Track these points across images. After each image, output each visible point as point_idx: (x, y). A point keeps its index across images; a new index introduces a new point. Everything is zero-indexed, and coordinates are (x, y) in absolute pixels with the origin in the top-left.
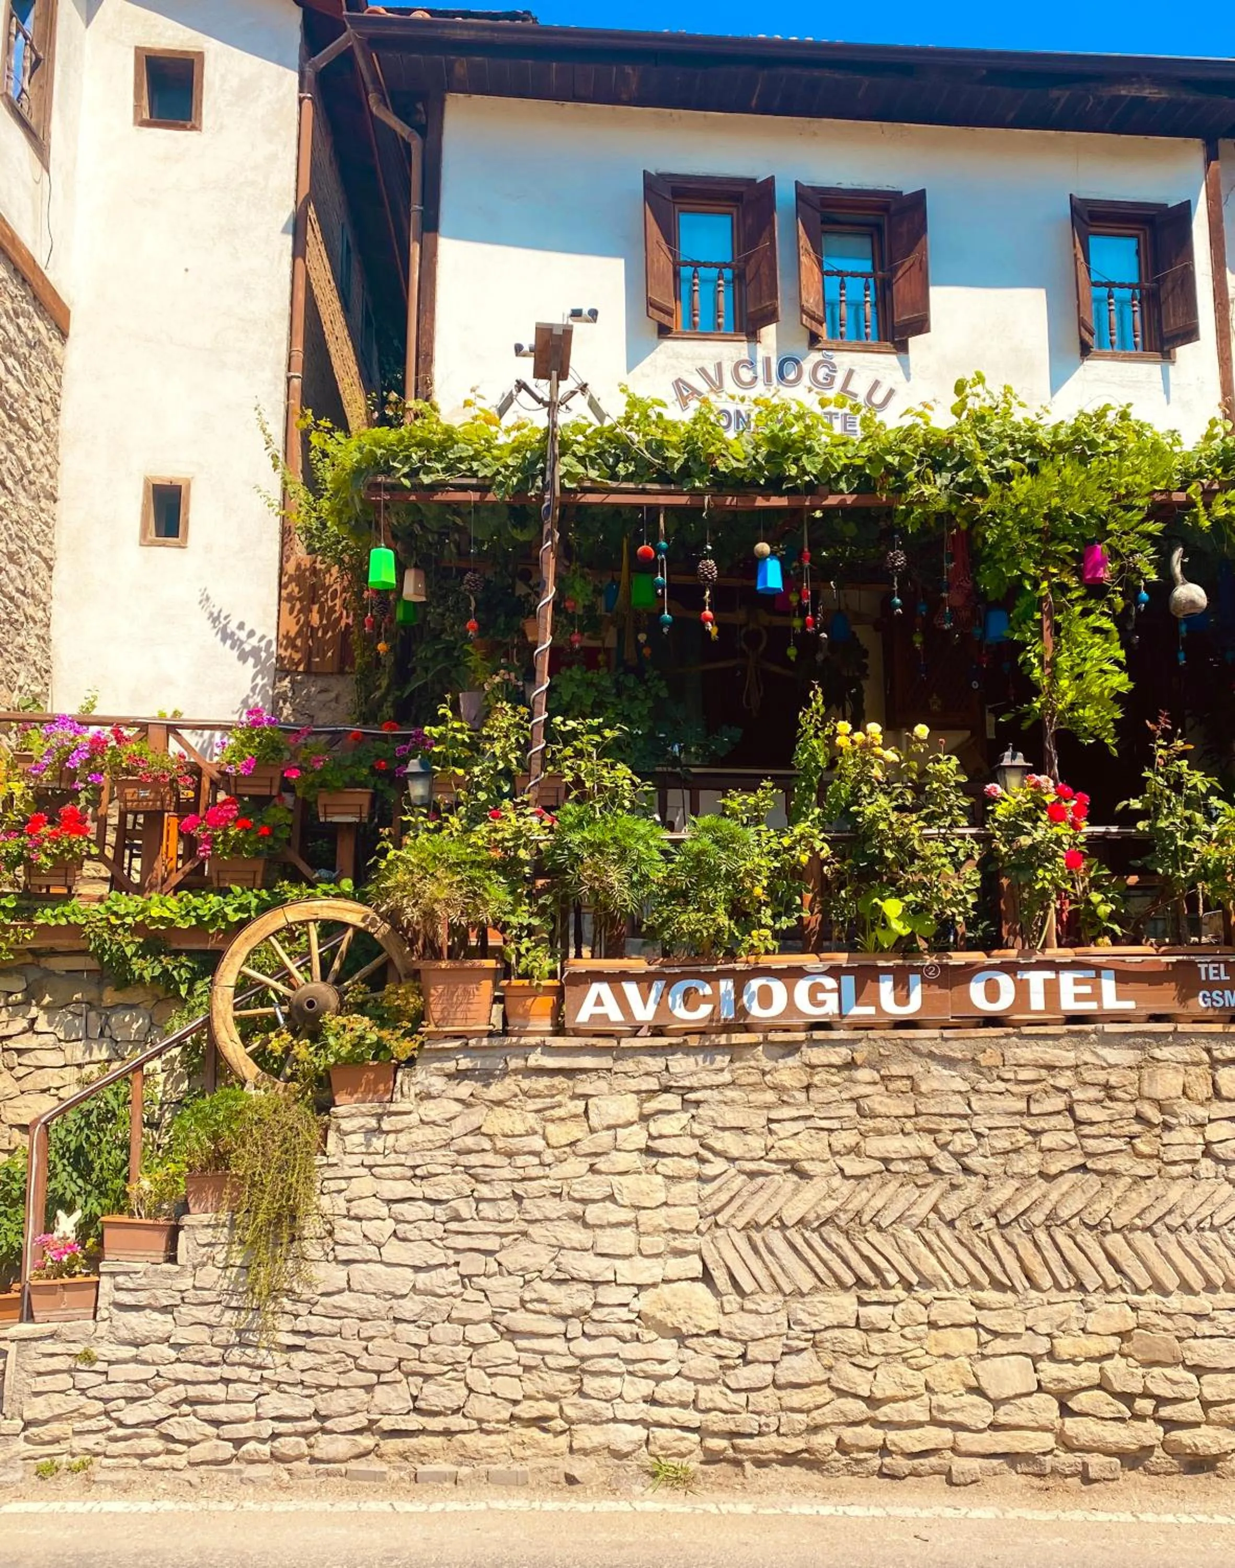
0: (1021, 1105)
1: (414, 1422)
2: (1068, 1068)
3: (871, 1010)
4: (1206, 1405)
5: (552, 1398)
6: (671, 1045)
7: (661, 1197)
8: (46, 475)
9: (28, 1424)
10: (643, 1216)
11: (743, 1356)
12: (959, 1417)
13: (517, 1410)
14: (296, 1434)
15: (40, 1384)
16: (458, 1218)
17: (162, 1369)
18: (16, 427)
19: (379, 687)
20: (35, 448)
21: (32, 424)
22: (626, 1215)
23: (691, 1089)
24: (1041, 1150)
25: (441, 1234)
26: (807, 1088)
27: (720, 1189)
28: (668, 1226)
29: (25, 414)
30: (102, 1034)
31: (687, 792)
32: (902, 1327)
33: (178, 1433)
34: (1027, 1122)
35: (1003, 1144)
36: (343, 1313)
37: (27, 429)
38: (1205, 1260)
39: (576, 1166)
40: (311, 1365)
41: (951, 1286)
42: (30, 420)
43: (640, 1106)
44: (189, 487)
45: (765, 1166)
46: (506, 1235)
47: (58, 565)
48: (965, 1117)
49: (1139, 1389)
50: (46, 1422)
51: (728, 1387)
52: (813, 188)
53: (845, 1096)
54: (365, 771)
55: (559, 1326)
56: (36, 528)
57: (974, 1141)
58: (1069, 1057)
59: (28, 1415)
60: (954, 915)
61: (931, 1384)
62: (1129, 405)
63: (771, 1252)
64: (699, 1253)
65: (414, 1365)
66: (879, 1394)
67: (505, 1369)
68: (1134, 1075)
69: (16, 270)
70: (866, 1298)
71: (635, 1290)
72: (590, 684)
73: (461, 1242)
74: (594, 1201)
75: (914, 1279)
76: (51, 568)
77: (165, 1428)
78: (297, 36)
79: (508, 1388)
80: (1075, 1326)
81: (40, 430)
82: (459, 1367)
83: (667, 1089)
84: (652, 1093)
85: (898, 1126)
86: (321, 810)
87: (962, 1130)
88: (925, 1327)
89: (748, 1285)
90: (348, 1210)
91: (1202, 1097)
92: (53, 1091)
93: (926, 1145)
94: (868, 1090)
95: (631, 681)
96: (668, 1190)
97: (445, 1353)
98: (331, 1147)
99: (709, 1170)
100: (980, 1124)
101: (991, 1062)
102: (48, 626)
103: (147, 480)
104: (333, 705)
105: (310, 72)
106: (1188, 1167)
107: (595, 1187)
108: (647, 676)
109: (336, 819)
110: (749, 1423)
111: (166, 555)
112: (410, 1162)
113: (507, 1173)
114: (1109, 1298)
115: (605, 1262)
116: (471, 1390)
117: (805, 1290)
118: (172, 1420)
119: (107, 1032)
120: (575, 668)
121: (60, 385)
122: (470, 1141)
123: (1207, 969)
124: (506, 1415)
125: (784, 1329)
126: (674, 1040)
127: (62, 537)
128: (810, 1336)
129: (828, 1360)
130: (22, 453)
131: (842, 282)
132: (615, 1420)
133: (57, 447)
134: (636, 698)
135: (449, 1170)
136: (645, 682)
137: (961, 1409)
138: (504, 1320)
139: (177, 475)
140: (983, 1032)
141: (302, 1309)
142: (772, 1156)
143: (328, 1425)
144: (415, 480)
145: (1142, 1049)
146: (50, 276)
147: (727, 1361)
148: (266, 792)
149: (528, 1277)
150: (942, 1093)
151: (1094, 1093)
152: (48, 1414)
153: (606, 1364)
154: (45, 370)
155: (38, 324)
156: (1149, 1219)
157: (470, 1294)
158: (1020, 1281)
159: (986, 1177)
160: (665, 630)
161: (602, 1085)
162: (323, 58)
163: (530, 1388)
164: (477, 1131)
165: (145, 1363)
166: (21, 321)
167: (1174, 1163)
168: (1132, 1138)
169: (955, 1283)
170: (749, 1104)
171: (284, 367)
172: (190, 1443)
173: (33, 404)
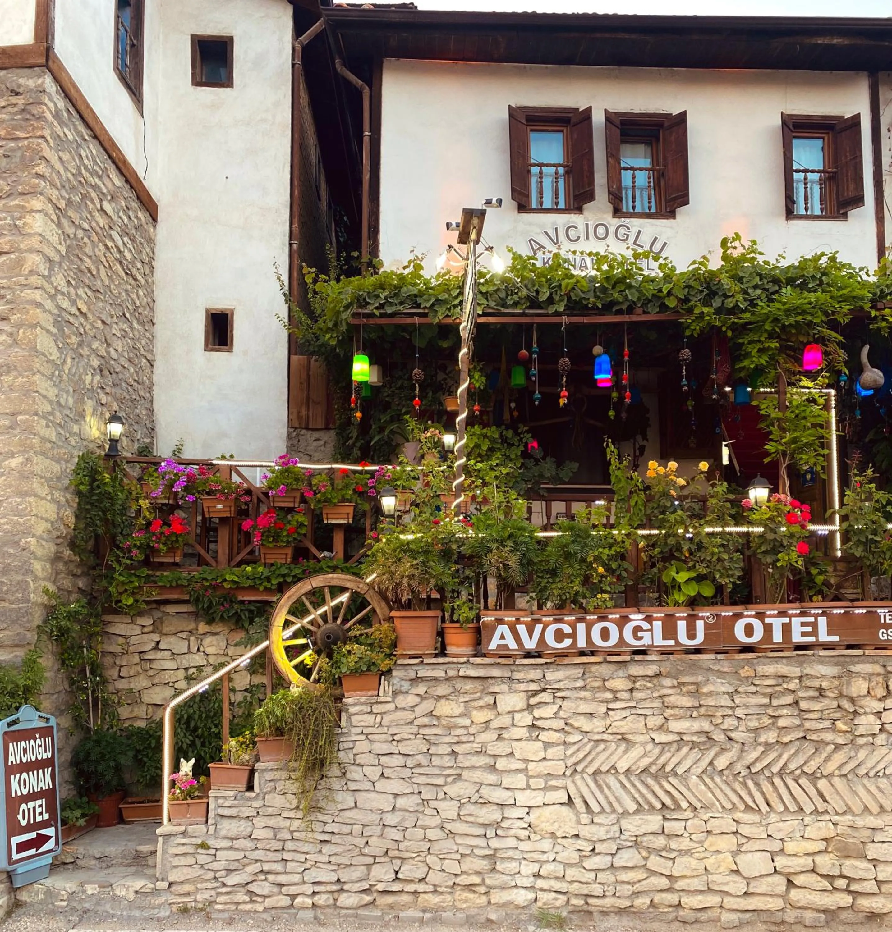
0: (766, 701)
1: (396, 887)
2: (795, 678)
3: (672, 642)
4: (879, 883)
5: (478, 873)
6: (546, 663)
7: (542, 755)
8: (148, 308)
9: (171, 885)
10: (531, 766)
11: (593, 850)
12: (725, 888)
13: (458, 881)
14: (327, 892)
15: (176, 861)
16: (419, 765)
17: (247, 854)
18: (131, 280)
19: (351, 438)
20: (141, 293)
21: (139, 277)
22: (521, 765)
23: (559, 690)
24: (778, 728)
25: (409, 775)
26: (631, 690)
27: (578, 750)
28: (546, 772)
29: (134, 271)
30: (198, 650)
31: (544, 503)
32: (691, 834)
33: (258, 892)
34: (770, 711)
35: (754, 724)
36: (353, 822)
37: (136, 280)
38: (879, 795)
39: (491, 736)
40: (334, 852)
41: (720, 810)
42: (137, 275)
43: (528, 700)
44: (232, 314)
45: (605, 736)
46: (449, 776)
47: (157, 364)
48: (731, 708)
49: (837, 873)
50: (182, 883)
51: (584, 868)
52: (615, 113)
53: (655, 695)
54: (351, 492)
55: (481, 831)
56: (143, 342)
57: (735, 723)
58: (796, 671)
59: (171, 879)
60: (726, 583)
61: (708, 868)
62: (837, 252)
63: (609, 788)
64: (566, 788)
65: (396, 853)
66: (675, 874)
67: (449, 856)
68: (837, 683)
69: (127, 181)
70: (668, 816)
71: (527, 810)
72: (485, 436)
73: (423, 780)
74: (501, 756)
75: (698, 805)
76: (152, 366)
77: (251, 887)
78: (290, 24)
79: (452, 866)
80: (798, 835)
81: (143, 281)
82: (423, 854)
83: (544, 690)
84: (535, 693)
85: (689, 713)
86: (325, 516)
87: (729, 716)
88: (705, 834)
89: (595, 808)
90: (354, 760)
91: (879, 696)
92: (171, 684)
93: (706, 725)
94: (669, 691)
95: (510, 434)
96: (545, 751)
97: (415, 846)
98: (343, 723)
99: (571, 739)
100: (740, 712)
101: (748, 674)
102: (152, 401)
103: (207, 311)
104: (322, 448)
105: (298, 47)
106: (870, 739)
107: (501, 748)
108: (519, 431)
109: (334, 522)
110: (597, 890)
111: (220, 356)
112: (390, 732)
113: (447, 739)
114: (819, 818)
115: (509, 793)
116: (430, 868)
117: (631, 812)
118: (254, 883)
119: (202, 649)
120: (476, 427)
121: (153, 253)
122: (426, 720)
123: (885, 616)
124: (451, 883)
125: (617, 835)
126: (548, 661)
127: (158, 347)
128: (634, 839)
129: (644, 854)
130: (134, 296)
131: (634, 174)
132: (516, 886)
133: (153, 291)
134: (513, 445)
135: (412, 737)
136: (519, 435)
137: (727, 884)
138: (448, 826)
139: (225, 307)
140: (743, 656)
141: (329, 819)
142: (610, 731)
143: (346, 887)
144: (382, 311)
145: (843, 666)
146: (146, 183)
147: (584, 853)
148: (291, 505)
149: (462, 801)
150: (718, 693)
151: (812, 693)
152: (182, 879)
153: (510, 853)
154: (145, 244)
155: (140, 214)
156: (845, 771)
157: (428, 811)
158: (764, 808)
159: (743, 744)
160: (536, 403)
161: (505, 687)
162: (305, 38)
163: (465, 868)
164: (431, 714)
165: (237, 849)
166: (131, 213)
167: (862, 736)
168: (835, 720)
169: (723, 807)
170: (594, 700)
171: (287, 238)
172: (265, 897)
173: (139, 265)
